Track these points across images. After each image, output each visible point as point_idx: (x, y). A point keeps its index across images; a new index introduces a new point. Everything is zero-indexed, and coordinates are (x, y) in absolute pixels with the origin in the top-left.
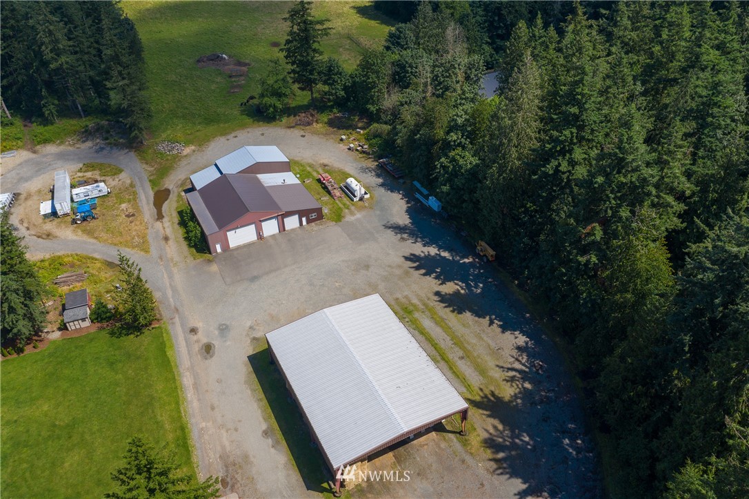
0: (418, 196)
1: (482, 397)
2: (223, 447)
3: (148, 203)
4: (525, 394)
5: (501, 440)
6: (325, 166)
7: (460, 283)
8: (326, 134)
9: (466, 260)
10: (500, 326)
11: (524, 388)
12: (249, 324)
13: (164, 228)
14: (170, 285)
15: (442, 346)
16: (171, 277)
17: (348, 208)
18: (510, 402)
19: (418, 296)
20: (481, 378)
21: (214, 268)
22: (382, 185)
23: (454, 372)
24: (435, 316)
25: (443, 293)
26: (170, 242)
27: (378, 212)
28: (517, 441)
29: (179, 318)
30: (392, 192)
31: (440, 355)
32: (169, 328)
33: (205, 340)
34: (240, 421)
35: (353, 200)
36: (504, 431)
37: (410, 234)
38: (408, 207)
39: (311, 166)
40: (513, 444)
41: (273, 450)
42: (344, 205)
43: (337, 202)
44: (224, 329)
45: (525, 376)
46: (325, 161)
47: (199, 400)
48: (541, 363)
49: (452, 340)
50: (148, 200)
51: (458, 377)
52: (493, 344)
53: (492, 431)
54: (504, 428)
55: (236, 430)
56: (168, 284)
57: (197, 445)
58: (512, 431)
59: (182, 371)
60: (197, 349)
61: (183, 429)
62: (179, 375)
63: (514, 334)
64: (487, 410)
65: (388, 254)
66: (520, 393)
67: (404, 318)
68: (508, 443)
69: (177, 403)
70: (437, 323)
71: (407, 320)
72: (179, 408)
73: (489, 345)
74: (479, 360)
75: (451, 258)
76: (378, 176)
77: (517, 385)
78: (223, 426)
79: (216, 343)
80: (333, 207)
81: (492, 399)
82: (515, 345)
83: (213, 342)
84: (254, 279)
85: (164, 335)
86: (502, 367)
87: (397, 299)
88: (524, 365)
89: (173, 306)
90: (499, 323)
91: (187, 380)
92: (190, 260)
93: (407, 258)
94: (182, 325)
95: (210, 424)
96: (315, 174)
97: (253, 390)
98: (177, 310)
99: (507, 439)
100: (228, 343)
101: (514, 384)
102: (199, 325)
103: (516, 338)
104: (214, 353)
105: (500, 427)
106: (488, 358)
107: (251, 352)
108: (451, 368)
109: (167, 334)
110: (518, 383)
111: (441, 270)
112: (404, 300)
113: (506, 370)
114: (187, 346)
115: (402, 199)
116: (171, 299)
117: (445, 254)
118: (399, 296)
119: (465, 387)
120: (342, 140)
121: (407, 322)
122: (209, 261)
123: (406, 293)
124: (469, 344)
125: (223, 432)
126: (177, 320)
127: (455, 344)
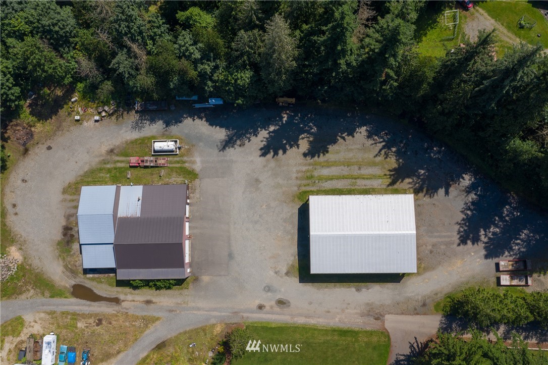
0: (197, 106)
1: (390, 178)
2: (356, 313)
3: (89, 306)
4: (399, 154)
5: (417, 185)
6: (112, 151)
7: (303, 135)
8: (59, 128)
9: (285, 119)
10: (348, 135)
11: (394, 152)
12: (272, 273)
13: (134, 301)
14: (206, 311)
15: (347, 174)
16: (199, 309)
17: (184, 162)
18: (399, 165)
19: (300, 164)
20: (378, 167)
21: (205, 279)
22: (168, 124)
23: (367, 178)
24: (322, 164)
25: (307, 151)
26: (154, 300)
27: (201, 144)
28: (421, 177)
29: (244, 313)
30: (180, 122)
31: (352, 179)
32: (250, 321)
33: (273, 303)
34: (344, 301)
35: (177, 154)
36: (413, 180)
37: (239, 138)
38: (207, 121)
39: (105, 162)
40: (422, 179)
41: (370, 290)
42: (178, 162)
43: (171, 165)
44: (268, 289)
45: (387, 146)
46: (104, 149)
47: (319, 318)
48: (384, 133)
49: (345, 166)
50: (84, 305)
51: (371, 178)
52: (358, 146)
53: (411, 186)
54: (412, 178)
55: (349, 304)
56: (206, 313)
57: (349, 326)
58: (416, 176)
59: (292, 322)
60: (278, 309)
61: (334, 330)
62: (295, 324)
63: (357, 132)
64: (399, 180)
65: (252, 161)
66: (396, 156)
67: (315, 182)
68: (421, 183)
69: (315, 330)
70: (328, 167)
71: (317, 182)
72: (320, 330)
73: (358, 149)
74: (366, 160)
75: (278, 127)
76: (152, 120)
77: (391, 155)
78: (343, 310)
79: (279, 296)
80: (177, 172)
81: (393, 173)
82: (366, 137)
83: (277, 298)
84: (231, 256)
85: (255, 325)
86: (377, 155)
87: (297, 178)
88: (381, 142)
89: (230, 314)
90: (346, 134)
91: (301, 321)
92: (185, 292)
93: (264, 155)
94: (252, 312)
95: (338, 316)
96: (122, 165)
97: (326, 287)
98: (236, 312)
99: (418, 182)
100: (282, 290)
101: (390, 156)
102: (258, 302)
103: (361, 133)
104: (287, 300)
105: (411, 180)
106: (366, 155)
107: (297, 280)
108: (364, 178)
109: (255, 323)
110: (390, 153)
111: (285, 140)
112: (300, 175)
113: (379, 154)
114: (273, 314)
115: (194, 120)
116: (223, 314)
117: (272, 128)
118: (294, 175)
119: (379, 178)
120: (78, 121)
121: (319, 182)
122: (196, 279)
123: (294, 170)
124: (351, 159)
125: (347, 311)
126: (245, 315)
127: (348, 166)
